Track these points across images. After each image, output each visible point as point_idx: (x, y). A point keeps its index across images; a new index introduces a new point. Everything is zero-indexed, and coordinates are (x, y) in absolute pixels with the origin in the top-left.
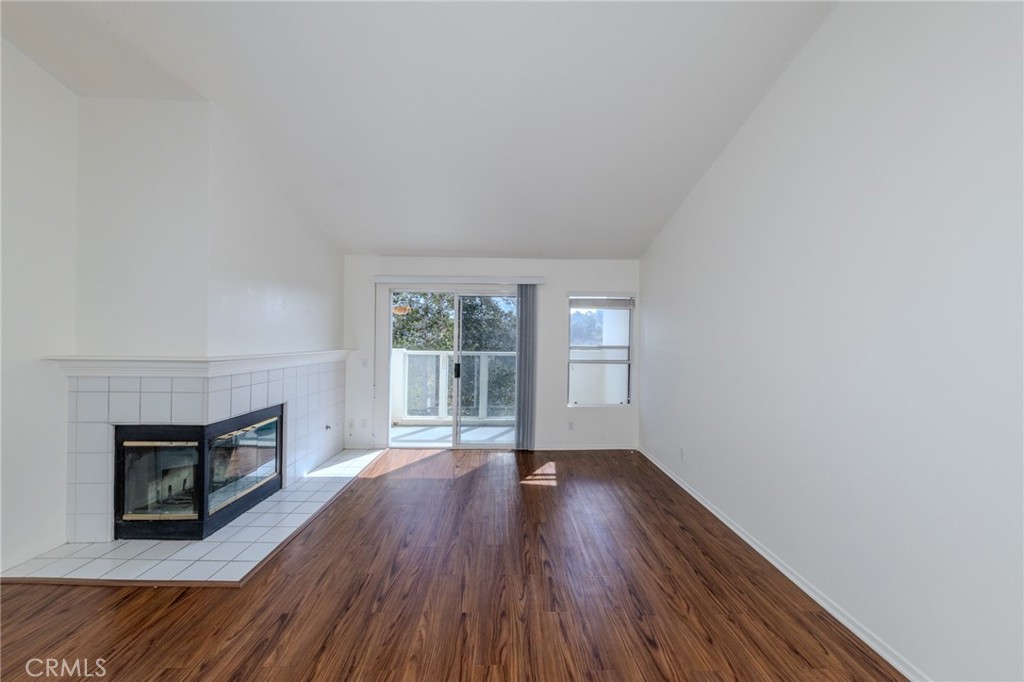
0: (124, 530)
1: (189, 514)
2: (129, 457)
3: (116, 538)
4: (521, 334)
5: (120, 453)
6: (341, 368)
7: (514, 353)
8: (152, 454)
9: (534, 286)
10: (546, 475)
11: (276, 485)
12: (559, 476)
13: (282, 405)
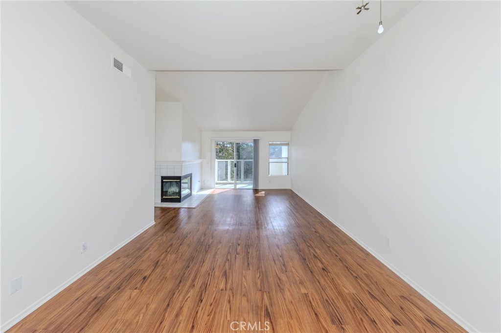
0: (163, 200)
1: (177, 197)
2: (164, 183)
3: (162, 202)
4: (254, 154)
5: (162, 182)
6: (201, 164)
7: (253, 160)
8: (169, 183)
9: (258, 140)
10: (262, 194)
11: (190, 195)
12: (265, 194)
13: (191, 174)
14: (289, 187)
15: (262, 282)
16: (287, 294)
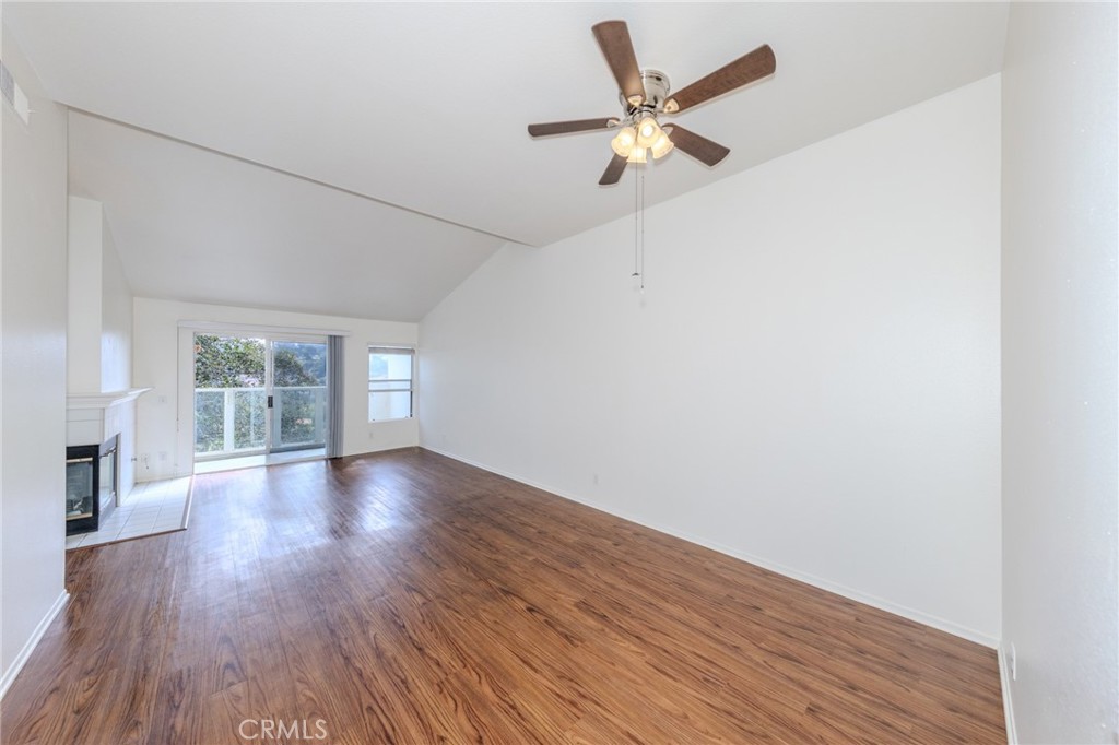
4: (331, 372)
9: (341, 337)
13: (118, 436)
14: (415, 443)
15: (475, 572)
16: (515, 569)
